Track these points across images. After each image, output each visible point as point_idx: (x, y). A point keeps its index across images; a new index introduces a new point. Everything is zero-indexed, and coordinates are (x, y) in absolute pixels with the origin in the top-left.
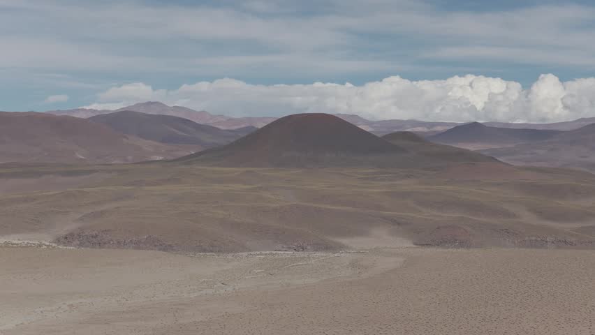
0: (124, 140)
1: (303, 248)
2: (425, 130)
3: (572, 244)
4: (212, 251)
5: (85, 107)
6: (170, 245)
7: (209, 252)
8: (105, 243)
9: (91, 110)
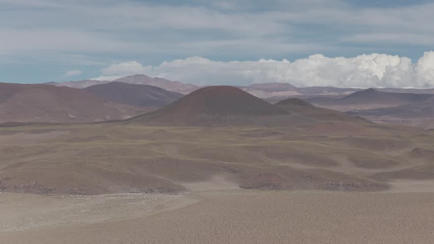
0: (106, 104)
1: (151, 191)
2: (337, 94)
3: (357, 187)
4: (79, 194)
5: (90, 79)
6: (50, 190)
7: (78, 194)
8: (5, 188)
9: (94, 81)
